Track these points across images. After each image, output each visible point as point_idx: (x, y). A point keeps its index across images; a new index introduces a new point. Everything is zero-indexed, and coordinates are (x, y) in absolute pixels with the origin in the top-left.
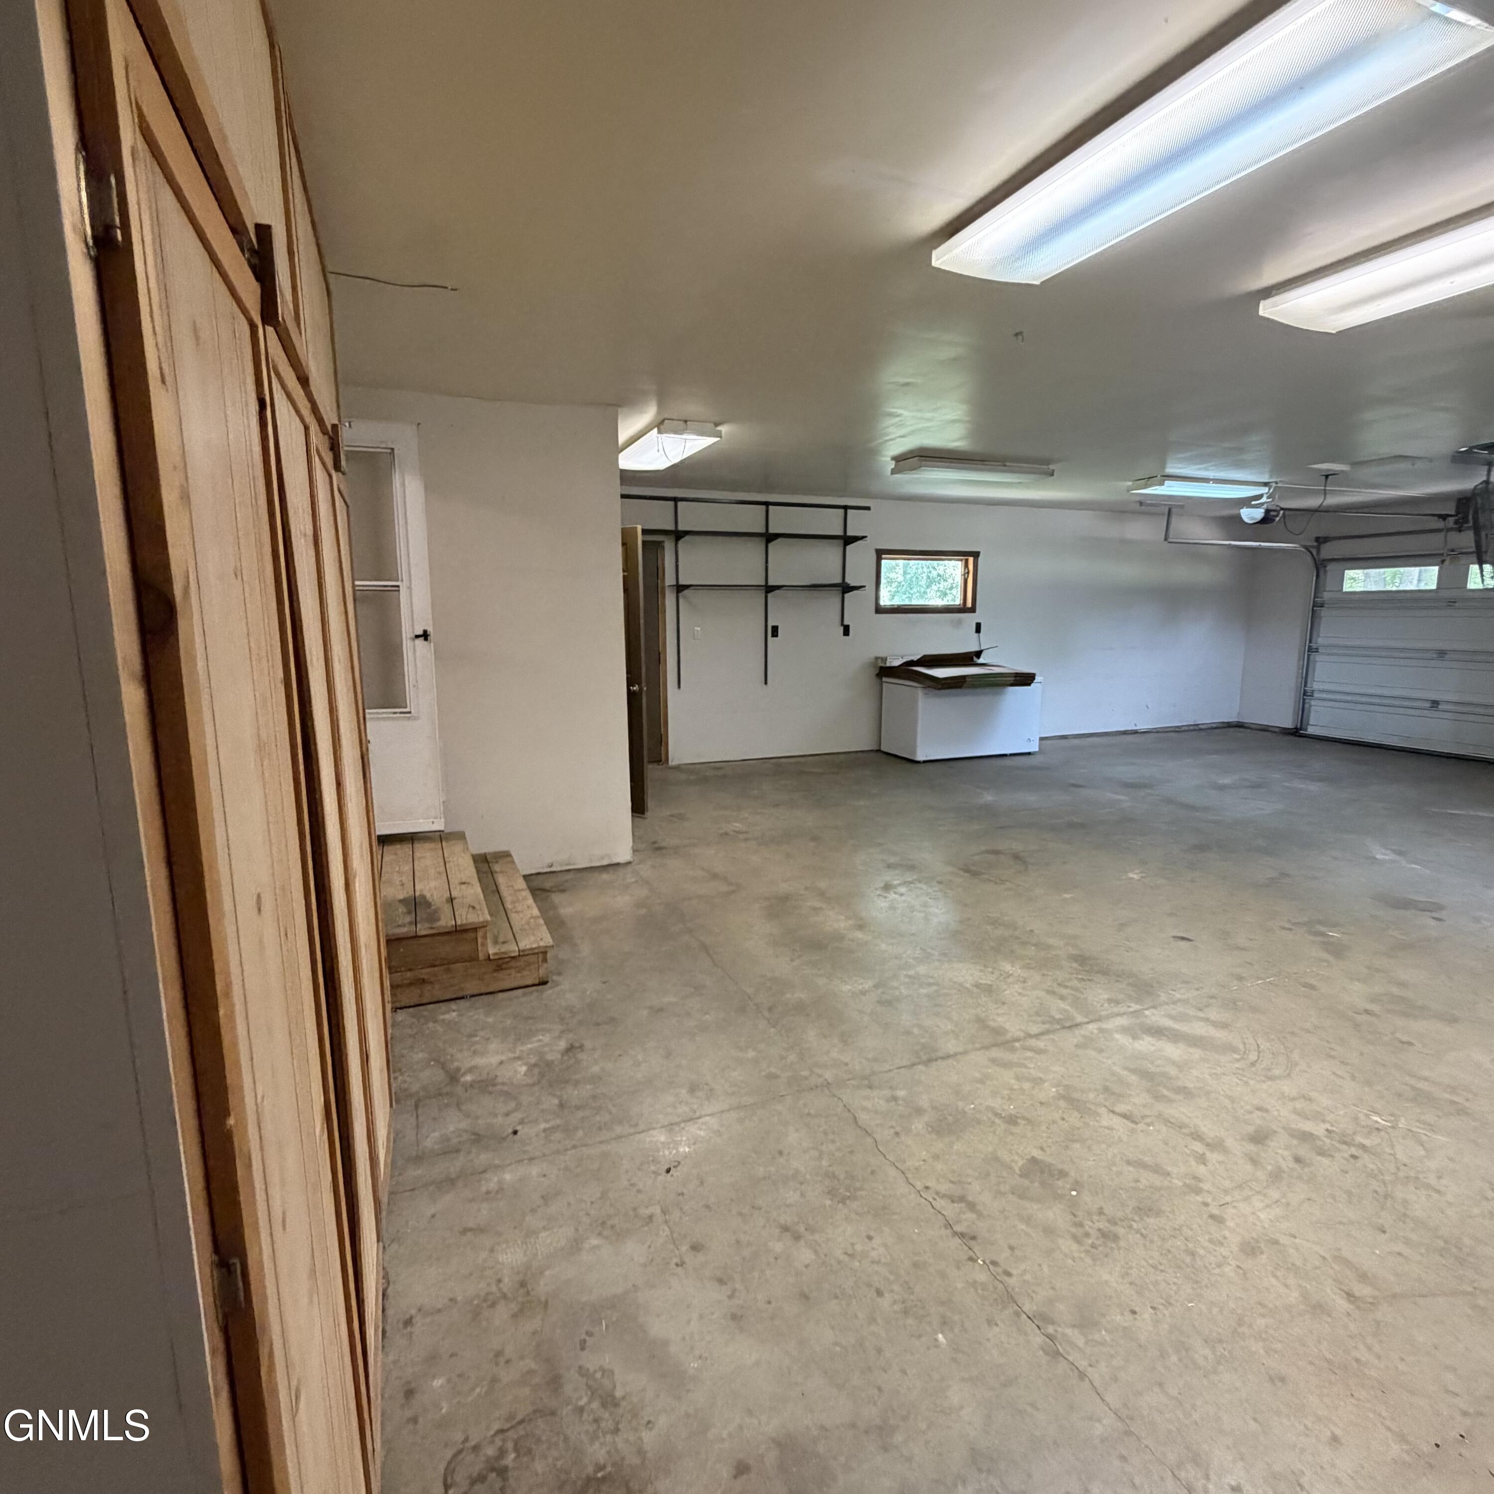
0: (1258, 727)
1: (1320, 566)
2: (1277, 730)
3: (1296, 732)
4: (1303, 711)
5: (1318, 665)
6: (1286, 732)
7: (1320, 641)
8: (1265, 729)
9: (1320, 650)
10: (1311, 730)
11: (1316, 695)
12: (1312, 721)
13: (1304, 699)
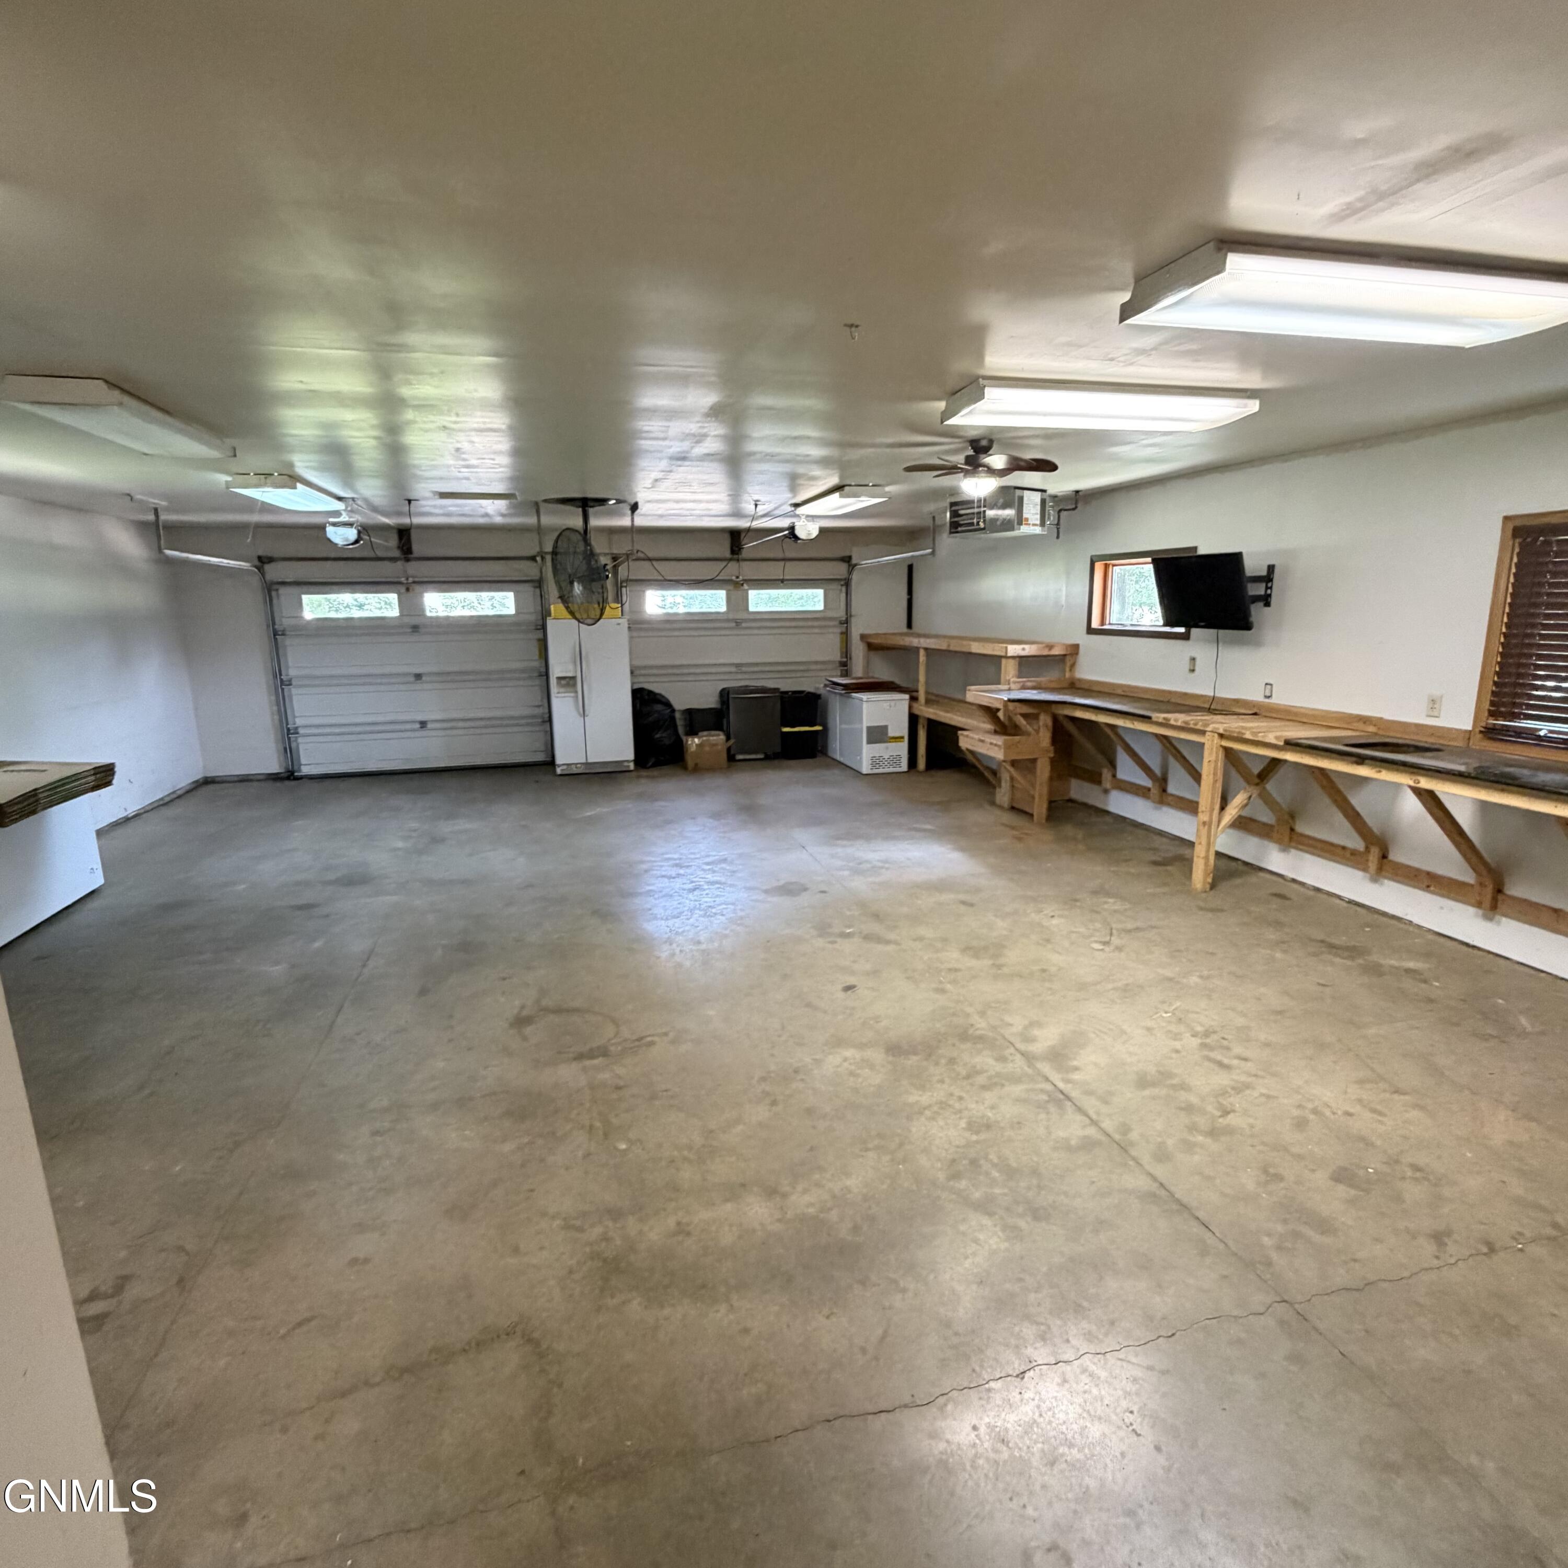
0: (236, 779)
1: (270, 589)
2: (261, 777)
3: (290, 776)
4: (289, 750)
5: (295, 698)
6: (274, 778)
7: (292, 671)
8: (245, 779)
9: (294, 683)
10: (305, 770)
11: (301, 731)
12: (303, 761)
13: (289, 739)
